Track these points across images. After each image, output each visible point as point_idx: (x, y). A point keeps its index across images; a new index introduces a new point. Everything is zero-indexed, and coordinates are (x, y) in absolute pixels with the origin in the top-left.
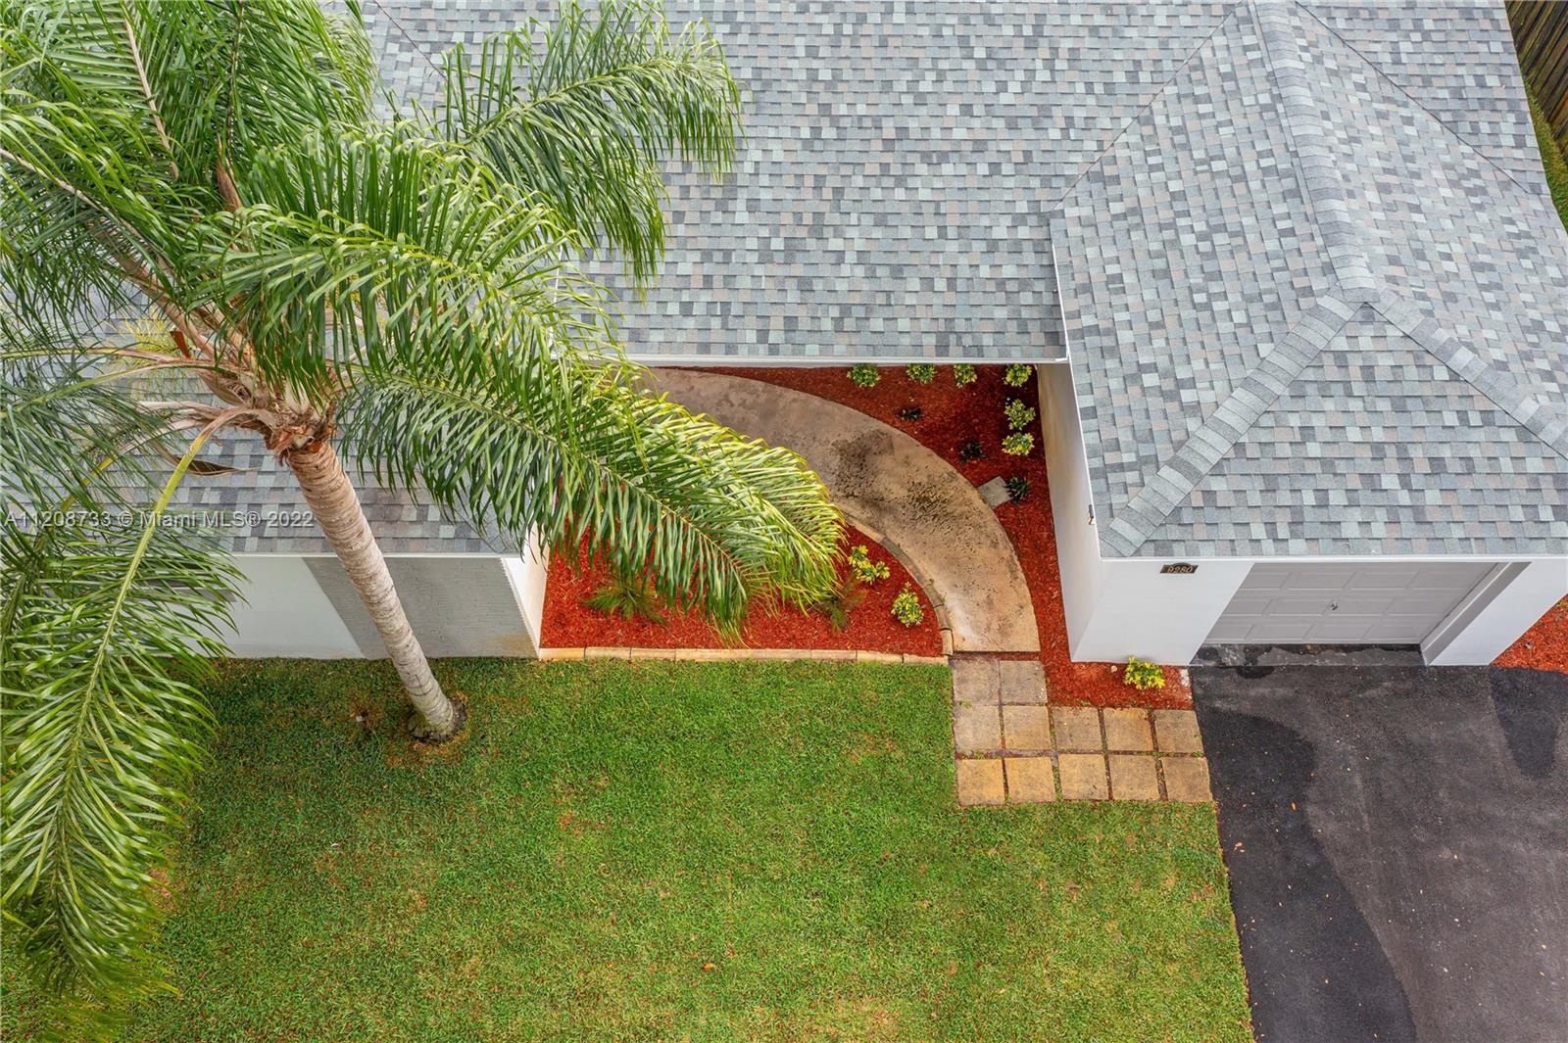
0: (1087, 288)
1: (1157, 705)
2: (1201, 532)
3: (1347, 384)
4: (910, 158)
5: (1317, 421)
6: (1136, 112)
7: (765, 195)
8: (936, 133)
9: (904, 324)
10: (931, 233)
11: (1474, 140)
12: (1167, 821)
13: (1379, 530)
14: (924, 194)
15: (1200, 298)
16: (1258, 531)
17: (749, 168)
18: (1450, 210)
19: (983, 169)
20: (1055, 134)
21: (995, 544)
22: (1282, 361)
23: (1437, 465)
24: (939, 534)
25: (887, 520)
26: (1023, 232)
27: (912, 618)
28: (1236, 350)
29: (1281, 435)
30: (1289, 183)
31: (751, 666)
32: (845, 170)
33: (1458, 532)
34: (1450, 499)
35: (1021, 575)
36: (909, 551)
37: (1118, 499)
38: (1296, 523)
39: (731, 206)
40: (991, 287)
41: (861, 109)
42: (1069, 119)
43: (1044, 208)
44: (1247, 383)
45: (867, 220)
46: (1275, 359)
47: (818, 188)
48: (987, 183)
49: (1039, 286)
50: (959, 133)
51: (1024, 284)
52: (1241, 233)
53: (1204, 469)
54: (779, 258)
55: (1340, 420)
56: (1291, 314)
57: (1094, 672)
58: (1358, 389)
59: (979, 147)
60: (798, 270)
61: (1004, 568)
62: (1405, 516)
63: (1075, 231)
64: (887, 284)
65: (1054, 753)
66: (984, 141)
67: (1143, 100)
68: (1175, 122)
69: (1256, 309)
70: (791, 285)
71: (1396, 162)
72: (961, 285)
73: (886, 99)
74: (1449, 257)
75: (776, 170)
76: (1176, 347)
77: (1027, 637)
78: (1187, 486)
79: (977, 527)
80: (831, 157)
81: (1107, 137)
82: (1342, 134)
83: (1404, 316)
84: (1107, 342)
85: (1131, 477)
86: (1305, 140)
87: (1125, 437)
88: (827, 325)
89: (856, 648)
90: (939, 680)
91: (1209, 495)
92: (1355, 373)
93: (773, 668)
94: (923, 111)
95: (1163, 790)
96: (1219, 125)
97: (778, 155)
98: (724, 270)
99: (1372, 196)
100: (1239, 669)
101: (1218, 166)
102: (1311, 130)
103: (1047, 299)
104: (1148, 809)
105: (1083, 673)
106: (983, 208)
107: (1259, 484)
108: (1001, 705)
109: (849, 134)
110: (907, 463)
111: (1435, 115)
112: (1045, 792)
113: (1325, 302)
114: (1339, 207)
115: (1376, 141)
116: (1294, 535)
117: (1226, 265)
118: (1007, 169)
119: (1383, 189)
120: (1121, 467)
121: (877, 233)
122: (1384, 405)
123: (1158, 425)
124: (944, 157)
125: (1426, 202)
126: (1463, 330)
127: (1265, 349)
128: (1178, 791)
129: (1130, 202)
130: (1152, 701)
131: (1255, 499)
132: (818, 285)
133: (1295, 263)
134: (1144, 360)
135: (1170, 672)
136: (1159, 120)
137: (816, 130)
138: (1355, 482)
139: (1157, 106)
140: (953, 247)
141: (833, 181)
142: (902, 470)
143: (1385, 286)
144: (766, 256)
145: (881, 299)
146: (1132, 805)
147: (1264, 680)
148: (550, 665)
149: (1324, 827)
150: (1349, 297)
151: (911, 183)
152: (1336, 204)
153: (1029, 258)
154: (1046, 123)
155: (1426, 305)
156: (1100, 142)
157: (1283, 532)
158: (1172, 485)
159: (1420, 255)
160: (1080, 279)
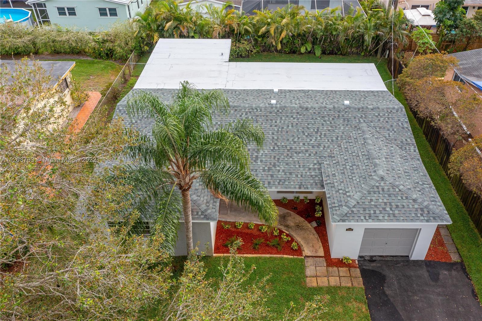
0: (328, 176)
1: (350, 267)
2: (351, 218)
3: (379, 192)
4: (293, 153)
5: (373, 198)
6: (338, 145)
7: (264, 159)
8: (298, 148)
9: (292, 183)
10: (297, 166)
11: (406, 151)
12: (353, 290)
13: (386, 218)
14: (296, 159)
15: (350, 177)
16: (362, 218)
17: (261, 154)
18: (400, 162)
19: (307, 155)
20: (322, 149)
21: (314, 235)
22: (366, 188)
23: (397, 206)
24: (301, 233)
25: (290, 230)
26: (316, 166)
27: (296, 248)
28: (357, 186)
29: (366, 201)
30: (367, 157)
31: (260, 258)
32: (280, 155)
33: (402, 218)
34: (400, 212)
35: (320, 241)
36: (295, 236)
37: (335, 212)
38: (370, 217)
39: (257, 161)
40: (310, 176)
41: (283, 144)
42: (325, 146)
43: (320, 162)
44: (359, 191)
45: (284, 164)
46: (365, 187)
47: (274, 158)
48: (308, 157)
49: (319, 176)
50: (302, 148)
51: (316, 176)
52: (358, 166)
53: (351, 207)
54: (267, 171)
55: (378, 198)
56: (368, 179)
57: (336, 260)
58: (381, 192)
59: (307, 151)
60: (271, 173)
61: (316, 239)
62: (391, 215)
63: (326, 166)
64: (288, 176)
65: (328, 276)
66: (308, 150)
67: (339, 143)
68: (345, 146)
69: (361, 179)
70: (269, 176)
71: (389, 154)
72: (303, 176)
73: (288, 142)
74: (400, 170)
75: (266, 155)
76: (346, 186)
77: (321, 253)
78: (348, 210)
79: (310, 231)
80: (277, 153)
81: (332, 149)
82: (378, 149)
83: (390, 180)
84: (332, 185)
85: (337, 208)
86: (370, 149)
87: (336, 201)
88: (277, 183)
89: (283, 254)
90: (302, 261)
91: (353, 211)
92: (380, 190)
93: (265, 258)
94: (295, 144)
95: (352, 284)
96: (354, 147)
97: (266, 152)
98: (256, 173)
99: (384, 159)
100: (369, 260)
101: (354, 154)
102: (371, 148)
103: (321, 179)
104: (349, 288)
105: (334, 261)
106: (308, 162)
107: (362, 209)
108: (316, 267)
109: (280, 148)
110: (294, 218)
111: (398, 146)
112: (326, 284)
113: (374, 177)
114: (377, 161)
115: (385, 150)
116: (369, 219)
117: (355, 171)
118: (312, 155)
119: (386, 158)
120: (335, 207)
121: (286, 166)
122: (386, 195)
123: (342, 199)
124: (300, 153)
125: (395, 161)
126: (402, 183)
127: (363, 185)
128: (355, 284)
129: (337, 161)
130: (349, 266)
131: (362, 212)
132: (275, 176)
133: (368, 171)
134: (339, 188)
135: (353, 261)
136: (342, 146)
137: (274, 148)
138: (381, 209)
139: (342, 144)
140: (302, 169)
141: (278, 157)
142: (293, 220)
143: (386, 174)
144: (264, 170)
145: (287, 179)
146: (345, 287)
147: (374, 263)
148: (216, 257)
149: (388, 292)
150: (379, 176)
151: (293, 157)
152: (376, 160)
153: (317, 171)
154: (320, 147)
155: (394, 178)
156: (331, 150)
157: (367, 218)
158: (345, 209)
159: (394, 170)
160: (327, 174)
